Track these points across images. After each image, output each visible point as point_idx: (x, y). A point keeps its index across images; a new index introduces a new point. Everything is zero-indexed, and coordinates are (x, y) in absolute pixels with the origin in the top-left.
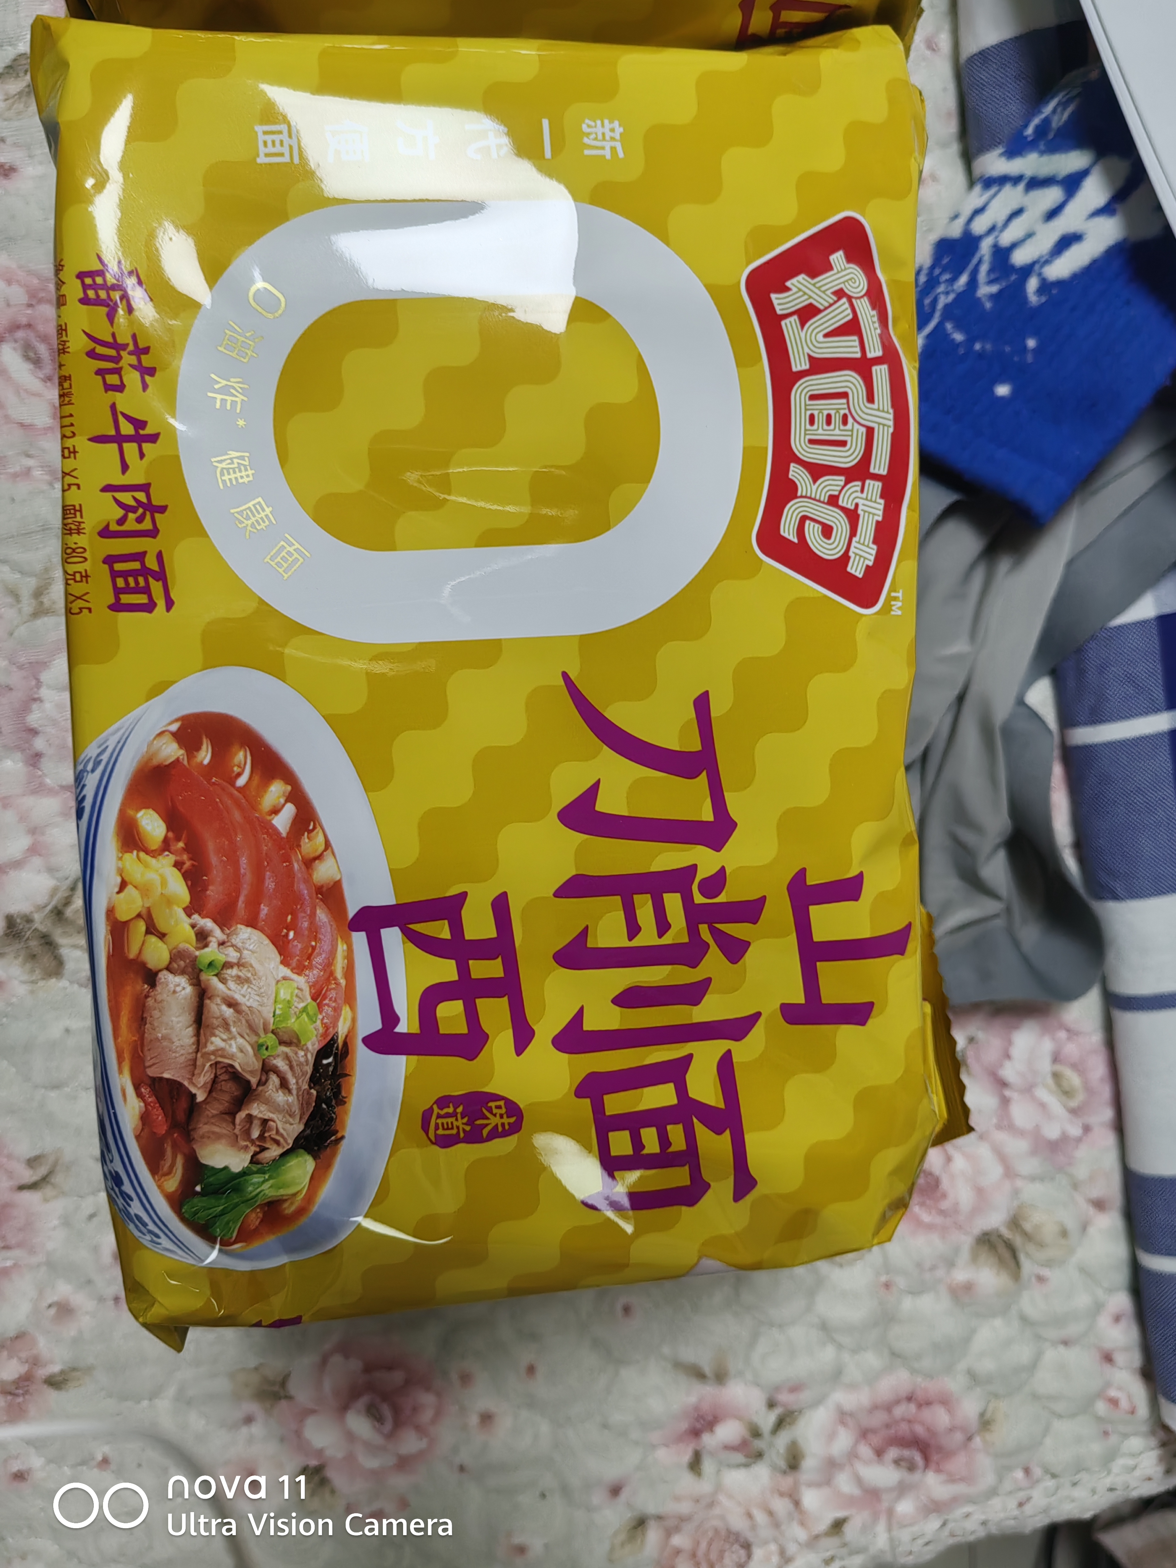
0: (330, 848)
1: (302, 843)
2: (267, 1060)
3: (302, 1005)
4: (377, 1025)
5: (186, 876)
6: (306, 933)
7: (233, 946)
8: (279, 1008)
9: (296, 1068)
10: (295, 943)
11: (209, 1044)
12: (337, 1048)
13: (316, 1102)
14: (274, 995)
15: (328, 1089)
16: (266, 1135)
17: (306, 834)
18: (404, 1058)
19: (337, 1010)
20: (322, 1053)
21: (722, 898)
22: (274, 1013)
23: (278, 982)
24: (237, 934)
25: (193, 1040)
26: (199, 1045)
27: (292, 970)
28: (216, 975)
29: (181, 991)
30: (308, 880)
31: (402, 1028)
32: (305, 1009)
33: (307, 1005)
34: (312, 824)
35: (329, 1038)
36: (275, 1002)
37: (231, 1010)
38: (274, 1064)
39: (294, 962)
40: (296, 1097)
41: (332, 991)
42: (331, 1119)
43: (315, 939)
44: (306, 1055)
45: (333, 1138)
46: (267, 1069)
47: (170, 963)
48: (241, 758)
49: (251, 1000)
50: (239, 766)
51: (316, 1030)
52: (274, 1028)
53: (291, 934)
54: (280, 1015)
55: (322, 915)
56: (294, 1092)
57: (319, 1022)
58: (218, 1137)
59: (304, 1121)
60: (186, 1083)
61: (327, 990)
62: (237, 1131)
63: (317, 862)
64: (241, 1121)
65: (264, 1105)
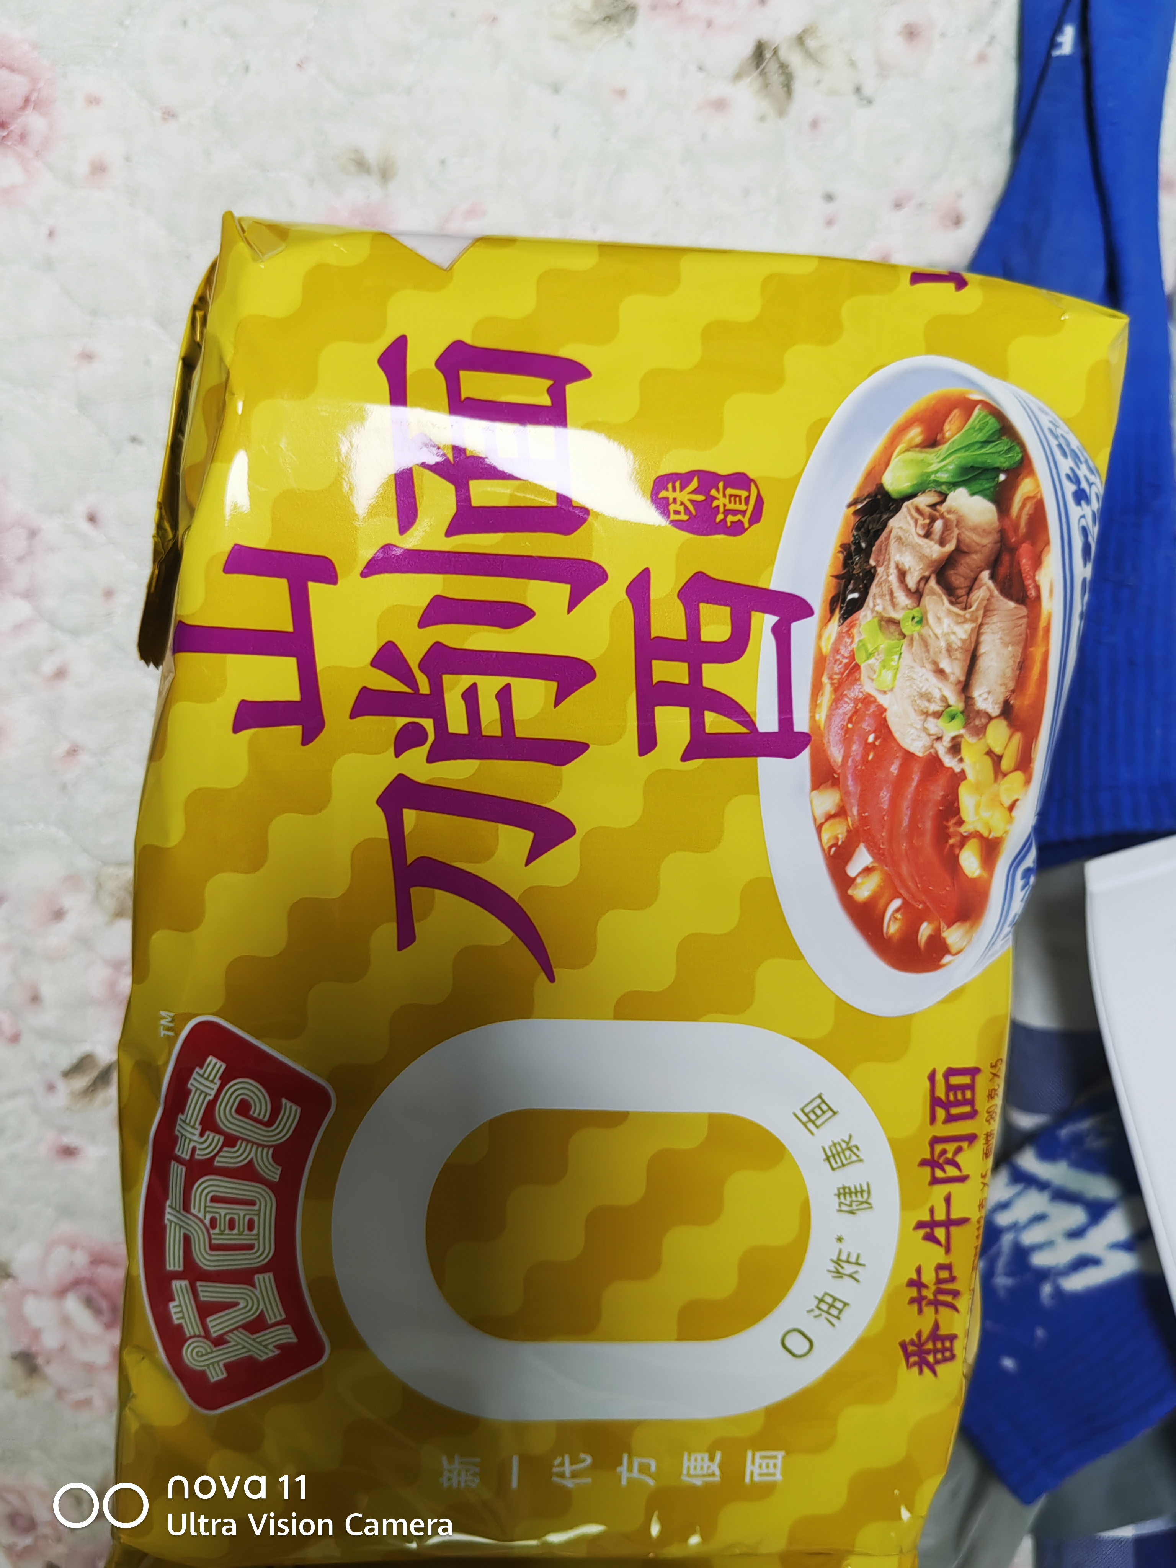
0: (817, 826)
1: (845, 834)
2: (915, 605)
3: (871, 661)
4: (797, 628)
5: (957, 811)
6: (856, 738)
7: (930, 735)
8: (895, 662)
9: (887, 593)
10: (868, 729)
11: (969, 631)
12: (841, 608)
13: (871, 551)
14: (898, 676)
15: (856, 564)
16: (927, 521)
17: (840, 843)
18: (773, 587)
19: (836, 650)
20: (856, 606)
21: (401, 721)
22: (900, 658)
23: (892, 690)
24: (924, 746)
25: (983, 638)
26: (978, 632)
27: (875, 701)
28: (949, 706)
29: (983, 693)
30: (846, 794)
31: (770, 620)
32: (869, 656)
33: (865, 661)
34: (832, 853)
35: (848, 621)
36: (897, 669)
37: (942, 666)
38: (910, 599)
39: (873, 708)
40: (892, 558)
41: (838, 671)
42: (858, 528)
43: (847, 731)
44: (874, 606)
45: (859, 506)
46: (917, 595)
47: (987, 723)
48: (892, 927)
49: (920, 674)
50: (896, 919)
51: (860, 632)
52: (903, 641)
53: (871, 739)
54: (896, 653)
55: (836, 754)
56: (892, 565)
57: (856, 640)
58: (974, 529)
59: (886, 531)
60: (996, 593)
61: (843, 673)
62: (956, 531)
63: (833, 812)
64: (949, 541)
65: (926, 554)
